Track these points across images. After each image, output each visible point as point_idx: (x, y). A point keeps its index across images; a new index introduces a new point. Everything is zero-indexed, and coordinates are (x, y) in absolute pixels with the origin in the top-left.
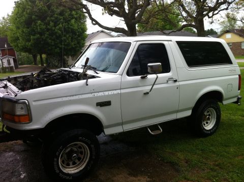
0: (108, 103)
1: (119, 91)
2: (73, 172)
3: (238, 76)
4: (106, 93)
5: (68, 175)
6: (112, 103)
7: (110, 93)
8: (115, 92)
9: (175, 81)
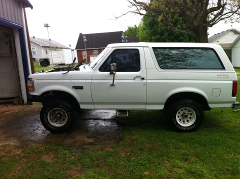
0: (81, 88)
1: (90, 81)
2: (57, 126)
3: (232, 82)
4: (80, 81)
5: (53, 126)
6: (84, 88)
7: (83, 81)
8: (87, 81)
9: (143, 79)
